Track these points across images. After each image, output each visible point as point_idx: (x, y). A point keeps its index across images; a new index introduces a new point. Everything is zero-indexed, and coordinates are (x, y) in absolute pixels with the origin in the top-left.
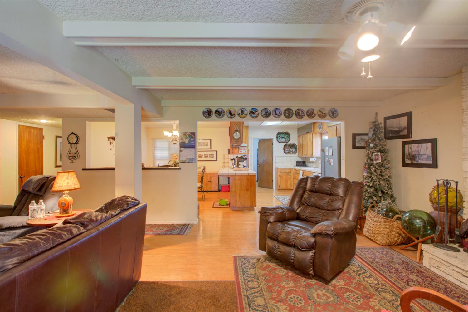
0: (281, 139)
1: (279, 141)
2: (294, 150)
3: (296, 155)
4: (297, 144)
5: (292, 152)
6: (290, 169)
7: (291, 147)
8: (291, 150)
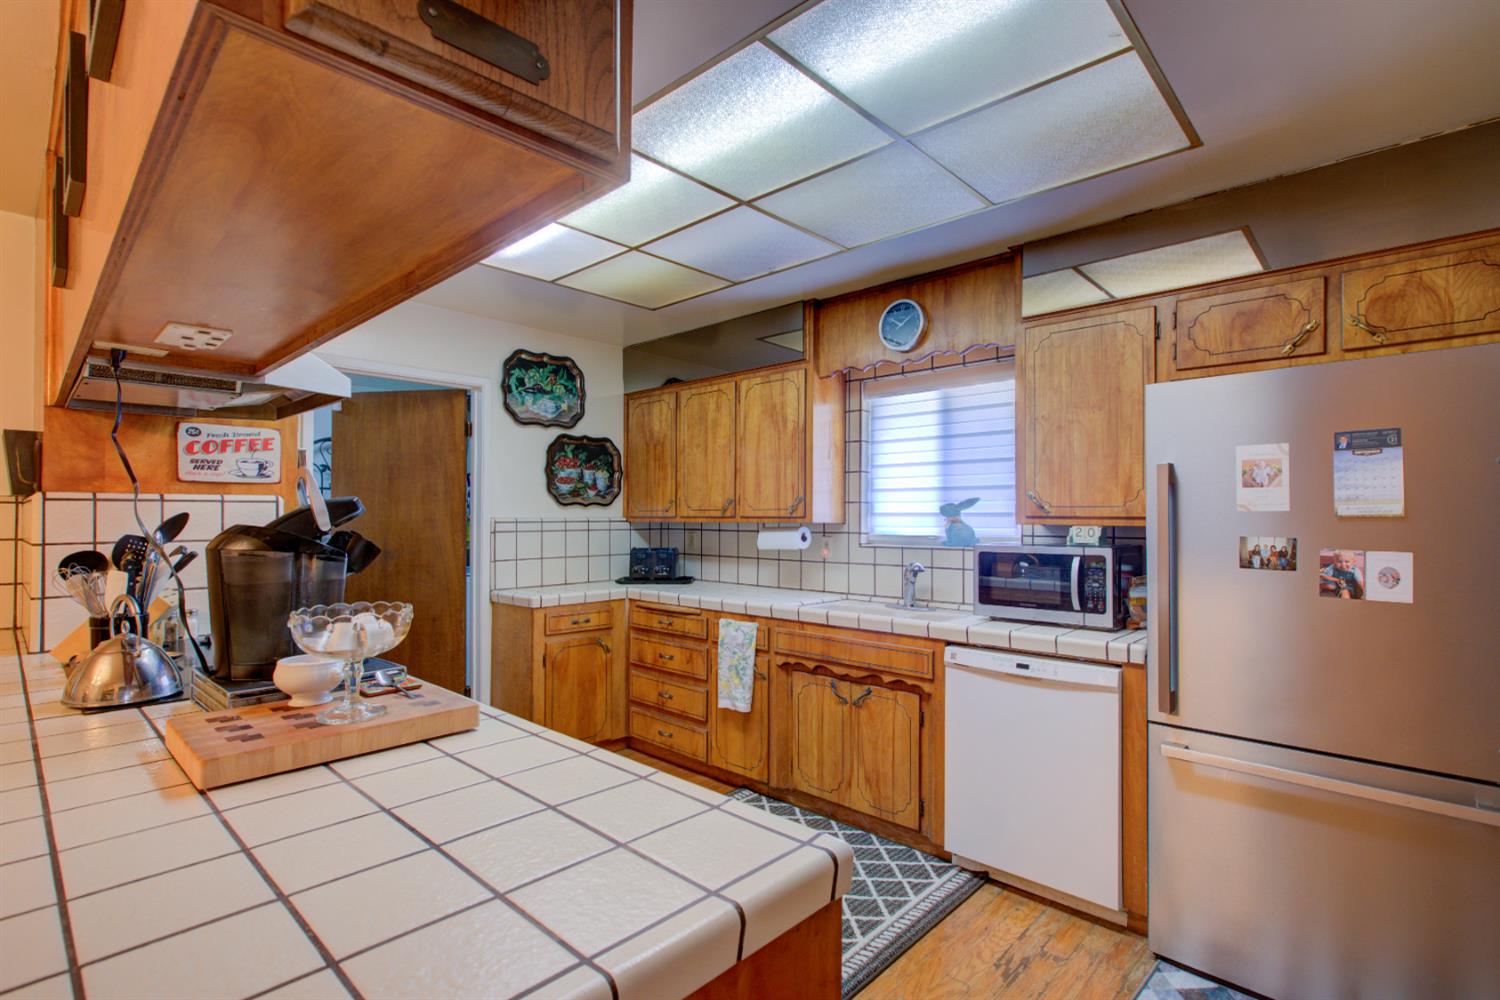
0: (529, 399)
1: (517, 409)
2: (602, 477)
3: (617, 508)
4: (619, 442)
5: (592, 493)
6: (608, 607)
7: (587, 461)
8: (588, 474)
